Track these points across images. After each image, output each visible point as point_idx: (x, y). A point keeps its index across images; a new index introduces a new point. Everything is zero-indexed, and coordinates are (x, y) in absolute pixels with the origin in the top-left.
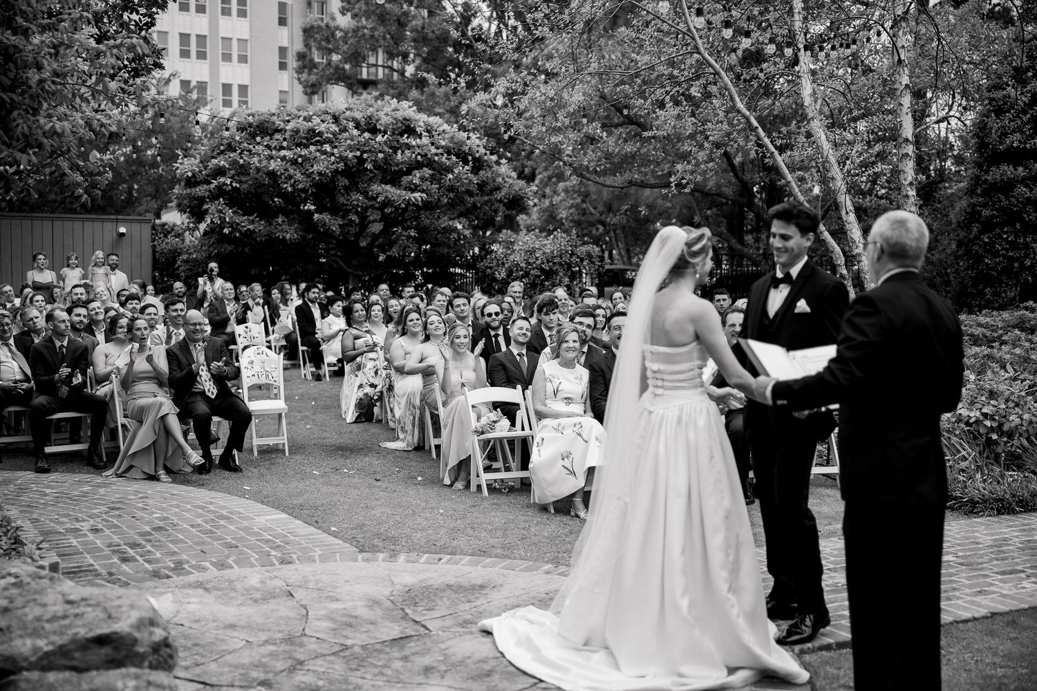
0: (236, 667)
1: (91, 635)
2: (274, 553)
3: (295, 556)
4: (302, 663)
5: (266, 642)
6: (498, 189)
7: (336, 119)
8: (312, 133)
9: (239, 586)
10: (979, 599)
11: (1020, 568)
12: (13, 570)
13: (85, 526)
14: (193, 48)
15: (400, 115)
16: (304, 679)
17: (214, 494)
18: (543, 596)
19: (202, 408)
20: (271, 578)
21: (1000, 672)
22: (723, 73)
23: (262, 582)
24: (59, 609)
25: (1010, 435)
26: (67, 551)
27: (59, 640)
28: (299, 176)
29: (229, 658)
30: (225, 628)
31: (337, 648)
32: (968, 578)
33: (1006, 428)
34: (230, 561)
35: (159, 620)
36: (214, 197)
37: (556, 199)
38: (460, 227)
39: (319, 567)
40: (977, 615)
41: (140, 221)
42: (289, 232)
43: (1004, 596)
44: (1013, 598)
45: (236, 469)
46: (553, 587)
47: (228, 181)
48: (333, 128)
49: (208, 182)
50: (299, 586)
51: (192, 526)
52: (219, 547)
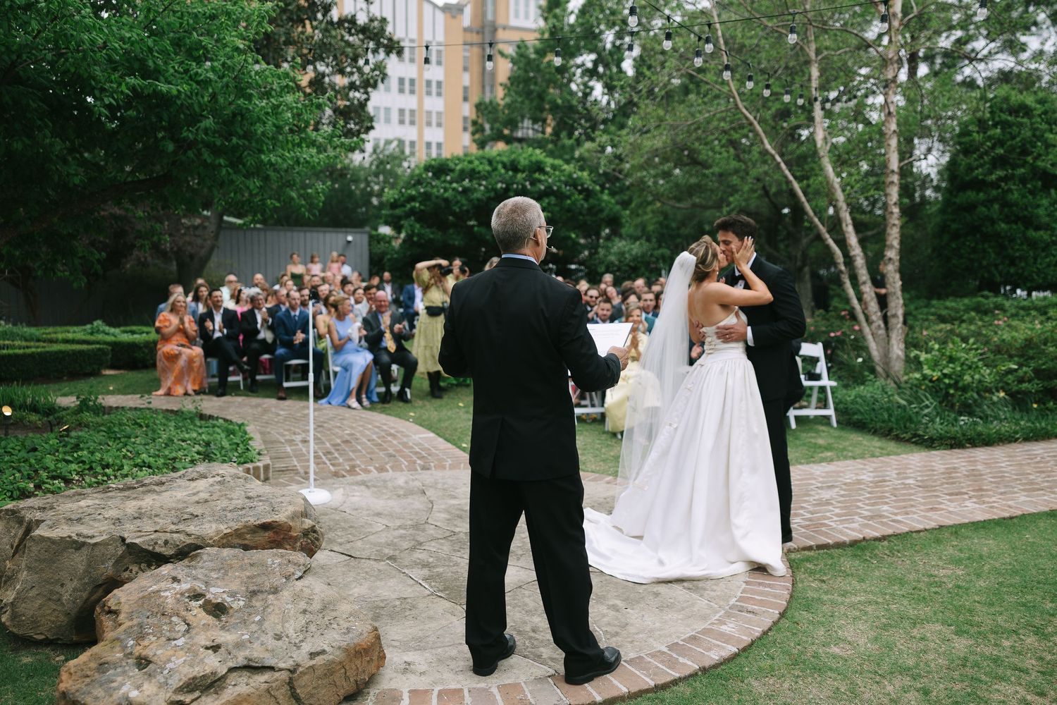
0: (375, 545)
1: (259, 522)
2: (419, 462)
3: (432, 464)
4: (421, 544)
5: (400, 527)
6: (602, 211)
7: (490, 162)
8: (473, 170)
9: (390, 484)
10: (929, 514)
11: (964, 490)
12: (221, 472)
13: (298, 438)
14: (407, 118)
15: (534, 159)
16: (420, 556)
17: (389, 417)
18: (602, 500)
19: (385, 358)
20: (413, 480)
21: (942, 573)
22: (756, 123)
23: (406, 482)
24: (239, 503)
25: (965, 389)
26: (282, 455)
27: (235, 526)
28: (464, 201)
29: (372, 538)
30: (374, 515)
31: (448, 534)
32: (923, 498)
33: (960, 384)
34: (388, 467)
35: (313, 512)
36: (408, 215)
37: (646, 218)
38: (573, 236)
39: (448, 473)
40: (927, 527)
41: (361, 233)
43: (950, 512)
44: (958, 515)
45: (406, 401)
46: (611, 493)
47: (417, 205)
48: (488, 168)
49: (404, 206)
50: (431, 487)
51: (369, 441)
52: (383, 456)
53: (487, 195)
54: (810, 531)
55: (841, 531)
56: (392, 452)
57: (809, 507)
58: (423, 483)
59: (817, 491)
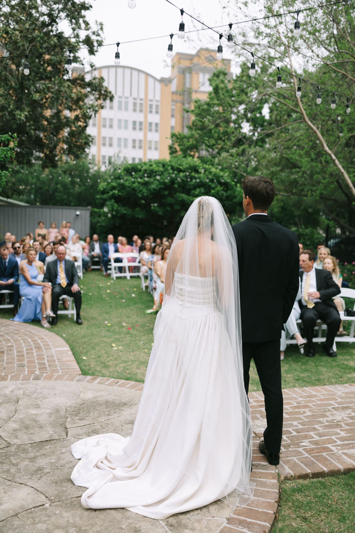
2: (37, 372)
6: (235, 197)
7: (164, 166)
8: (152, 171)
14: (137, 145)
15: (192, 164)
20: (19, 389)
22: (318, 132)
23: (12, 391)
28: (145, 190)
34: (10, 376)
36: (111, 198)
39: (50, 383)
41: (86, 210)
42: (140, 215)
47: (116, 192)
48: (161, 169)
49: (108, 193)
50: (27, 396)
51: (18, 352)
52: (15, 366)
53: (160, 186)
54: (312, 456)
55: (339, 457)
56: (25, 362)
57: (320, 429)
58: (24, 392)
59: (332, 411)
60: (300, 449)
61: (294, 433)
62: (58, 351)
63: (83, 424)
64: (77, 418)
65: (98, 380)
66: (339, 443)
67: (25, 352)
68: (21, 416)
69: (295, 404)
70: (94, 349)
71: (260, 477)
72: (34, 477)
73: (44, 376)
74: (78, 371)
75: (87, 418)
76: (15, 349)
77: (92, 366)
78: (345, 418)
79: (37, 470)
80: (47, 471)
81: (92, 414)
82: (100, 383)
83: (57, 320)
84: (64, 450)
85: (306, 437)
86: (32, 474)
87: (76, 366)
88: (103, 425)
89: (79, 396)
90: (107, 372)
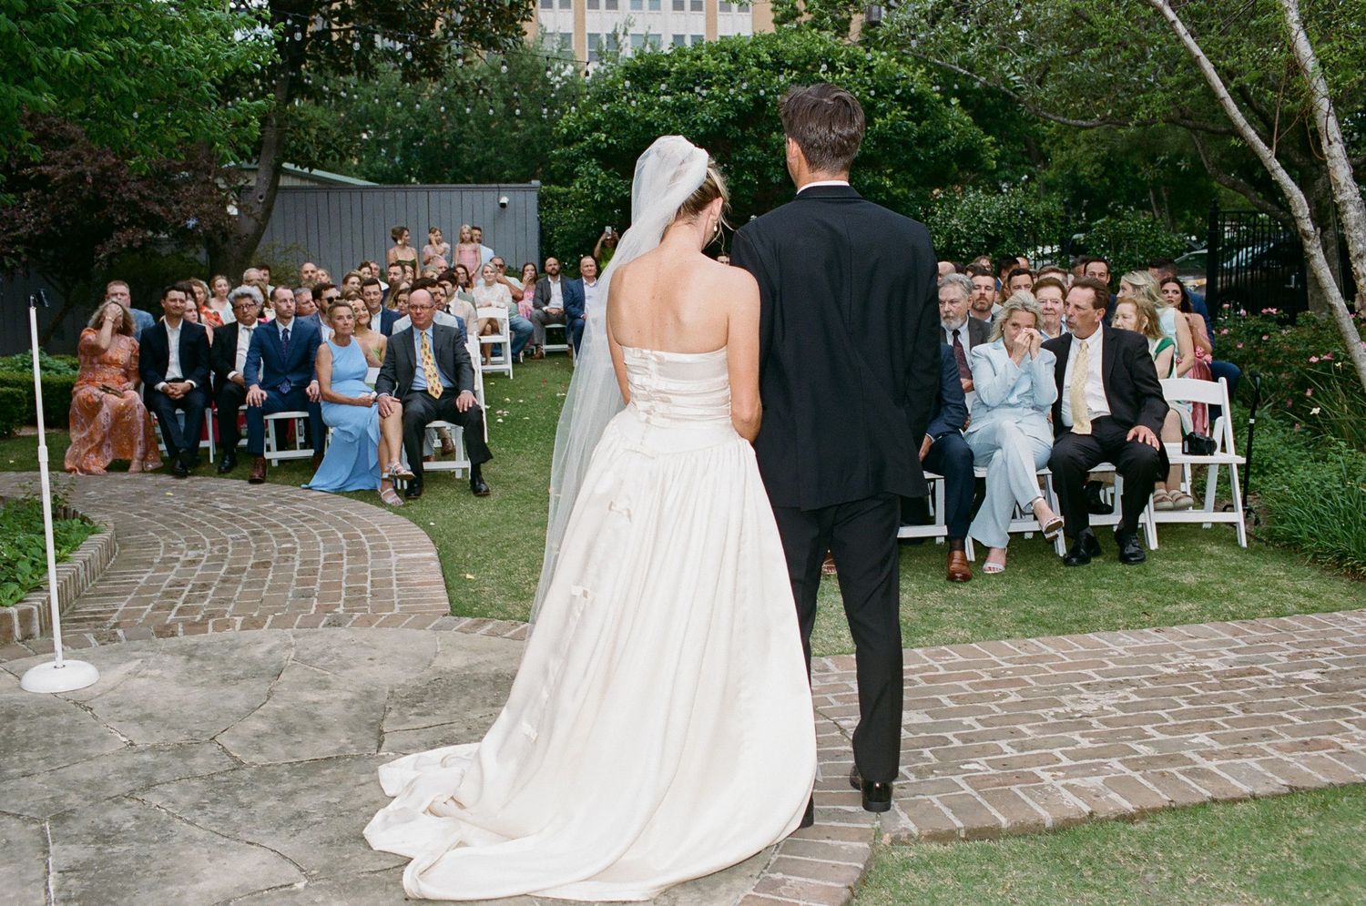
0: (66, 783)
2: (340, 608)
3: (358, 615)
4: (150, 786)
5: (153, 746)
6: (945, 137)
8: (699, 72)
9: (236, 654)
16: (118, 814)
20: (289, 646)
23: (271, 651)
30: (135, 718)
31: (225, 766)
34: (272, 617)
36: (587, 154)
37: (1077, 152)
41: (524, 190)
47: (603, 136)
48: (727, 66)
50: (304, 661)
51: (304, 563)
52: (290, 595)
53: (724, 114)
54: (980, 793)
55: (1050, 794)
56: (317, 588)
57: (1029, 732)
58: (297, 654)
59: (1081, 692)
60: (957, 779)
61: (957, 743)
62: (404, 560)
63: (424, 725)
64: (415, 710)
65: (490, 626)
66: (1066, 762)
67: (322, 561)
68: (279, 707)
69: (987, 678)
70: (501, 554)
71: (828, 838)
72: (283, 830)
73: (355, 618)
74: (445, 606)
75: (438, 712)
76: (297, 557)
77: (484, 595)
78: (1105, 708)
79: (293, 818)
80: (315, 819)
81: (452, 703)
82: (491, 634)
83: (421, 486)
84: (363, 779)
85: (983, 751)
86: (280, 825)
87: (443, 597)
88: (475, 726)
89: (431, 662)
90: (519, 609)
